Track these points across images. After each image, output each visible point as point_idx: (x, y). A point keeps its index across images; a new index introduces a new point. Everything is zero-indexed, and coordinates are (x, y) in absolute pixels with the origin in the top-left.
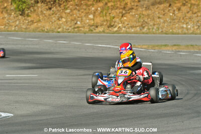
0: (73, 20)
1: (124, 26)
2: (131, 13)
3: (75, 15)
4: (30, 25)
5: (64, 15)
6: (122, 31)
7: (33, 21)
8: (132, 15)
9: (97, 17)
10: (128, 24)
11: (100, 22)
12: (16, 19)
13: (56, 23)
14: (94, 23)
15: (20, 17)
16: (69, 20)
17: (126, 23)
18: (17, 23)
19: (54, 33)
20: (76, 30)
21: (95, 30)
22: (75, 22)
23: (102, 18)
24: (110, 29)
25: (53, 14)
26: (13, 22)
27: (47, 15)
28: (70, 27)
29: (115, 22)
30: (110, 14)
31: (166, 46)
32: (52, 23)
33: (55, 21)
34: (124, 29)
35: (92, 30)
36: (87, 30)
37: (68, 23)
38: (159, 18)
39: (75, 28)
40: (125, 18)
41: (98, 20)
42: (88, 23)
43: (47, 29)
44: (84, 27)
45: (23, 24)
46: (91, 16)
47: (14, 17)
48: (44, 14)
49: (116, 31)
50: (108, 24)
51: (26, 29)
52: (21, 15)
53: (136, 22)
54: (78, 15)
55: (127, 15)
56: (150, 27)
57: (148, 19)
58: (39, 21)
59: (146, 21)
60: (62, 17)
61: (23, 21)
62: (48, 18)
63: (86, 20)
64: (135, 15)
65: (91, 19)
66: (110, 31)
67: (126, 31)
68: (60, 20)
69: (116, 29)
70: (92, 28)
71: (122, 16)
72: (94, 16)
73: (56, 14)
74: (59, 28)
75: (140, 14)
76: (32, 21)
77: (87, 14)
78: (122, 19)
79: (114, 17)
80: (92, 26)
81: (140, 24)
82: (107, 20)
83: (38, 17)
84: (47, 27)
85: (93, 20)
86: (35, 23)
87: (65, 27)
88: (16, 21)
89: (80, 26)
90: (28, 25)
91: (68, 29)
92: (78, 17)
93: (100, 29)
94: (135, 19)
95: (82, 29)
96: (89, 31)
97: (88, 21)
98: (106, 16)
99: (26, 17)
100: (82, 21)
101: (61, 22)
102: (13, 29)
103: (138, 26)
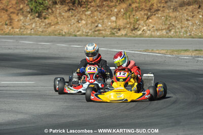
0: (93, 23)
1: (148, 28)
2: (157, 15)
3: (96, 17)
4: (47, 28)
5: (84, 17)
6: (147, 35)
7: (51, 23)
8: (158, 17)
9: (119, 19)
10: (153, 27)
11: (123, 25)
12: (32, 22)
13: (75, 25)
14: (116, 26)
15: (38, 19)
16: (90, 22)
17: (152, 26)
18: (34, 25)
19: (71, 37)
20: (97, 33)
21: (117, 33)
22: (96, 25)
23: (125, 21)
24: (134, 32)
25: (72, 16)
26: (29, 25)
27: (66, 17)
28: (91, 30)
29: (139, 25)
30: (134, 16)
31: (186, 50)
32: (71, 25)
33: (74, 24)
34: (148, 32)
35: (114, 34)
36: (109, 33)
37: (88, 26)
38: (187, 20)
39: (96, 31)
40: (150, 20)
41: (121, 22)
42: (110, 25)
43: (65, 33)
44: (105, 30)
45: (40, 27)
46: (113, 18)
47: (31, 19)
48: (63, 16)
49: (140, 34)
50: (132, 27)
51: (42, 32)
52: (37, 17)
53: (163, 25)
54: (99, 17)
55: (153, 17)
56: (177, 30)
57: (175, 21)
58: (57, 23)
59: (173, 23)
60: (81, 19)
61: (40, 24)
62: (67, 20)
64: (161, 17)
65: (113, 22)
66: (134, 34)
67: (151, 35)
68: (79, 23)
69: (140, 32)
70: (114, 31)
71: (147, 19)
72: (116, 18)
73: (75, 16)
74: (78, 31)
75: (167, 16)
76: (49, 24)
77: (109, 16)
78: (147, 21)
79: (138, 20)
80: (115, 29)
81: (167, 27)
82: (130, 22)
83: (56, 19)
84: (65, 29)
85: (116, 22)
86: (53, 25)
87: (84, 30)
88: (32, 24)
89: (101, 29)
90: (45, 28)
91: (88, 33)
92: (100, 19)
93: (123, 32)
94: (161, 21)
95: (103, 32)
96: (111, 34)
97: (109, 23)
98: (129, 18)
99: (43, 20)
100: (103, 23)
101: (80, 25)
102: (29, 32)
103: (164, 29)
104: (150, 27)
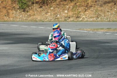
0: (55, 14)
1: (86, 17)
2: (91, 9)
3: (56, 11)
4: (29, 17)
5: (49, 11)
6: (85, 20)
7: (31, 15)
8: (92, 10)
9: (70, 12)
10: (89, 16)
13: (44, 16)
14: (68, 16)
15: (23, 12)
16: (53, 14)
17: (88, 15)
18: (21, 16)
20: (56, 20)
21: (68, 20)
22: (56, 15)
23: (72, 13)
24: (77, 19)
25: (43, 10)
26: (18, 16)
27: (39, 11)
28: (53, 18)
29: (81, 15)
30: (78, 10)
31: (102, 29)
32: (42, 16)
33: (44, 15)
34: (86, 19)
35: (66, 20)
36: (63, 20)
37: (52, 16)
38: (108, 12)
39: (56, 19)
40: (87, 12)
41: (70, 14)
42: (64, 16)
43: (39, 20)
44: (61, 18)
45: (25, 17)
46: (66, 11)
47: (19, 13)
48: (37, 10)
49: (81, 20)
50: (76, 16)
51: (26, 20)
52: (23, 11)
53: (94, 15)
54: (58, 11)
55: (89, 10)
56: (102, 18)
57: (101, 13)
58: (34, 15)
59: (100, 14)
61: (24, 15)
62: (40, 13)
63: (63, 13)
64: (93, 10)
65: (66, 13)
67: (88, 20)
68: (47, 14)
69: (81, 19)
71: (85, 11)
72: (68, 11)
73: (45, 11)
74: (46, 19)
75: (96, 9)
76: (30, 15)
77: (64, 10)
78: (85, 13)
79: (80, 12)
80: (67, 17)
81: (96, 16)
82: (75, 14)
83: (34, 13)
84: (39, 18)
86: (32, 16)
87: (50, 18)
88: (20, 15)
89: (59, 17)
90: (27, 17)
91: (52, 20)
92: (58, 12)
93: (71, 19)
94: (93, 13)
95: (60, 19)
97: (64, 14)
98: (75, 11)
99: (26, 13)
100: (60, 14)
101: (47, 15)
102: (18, 20)
103: (95, 17)
104: (87, 16)
